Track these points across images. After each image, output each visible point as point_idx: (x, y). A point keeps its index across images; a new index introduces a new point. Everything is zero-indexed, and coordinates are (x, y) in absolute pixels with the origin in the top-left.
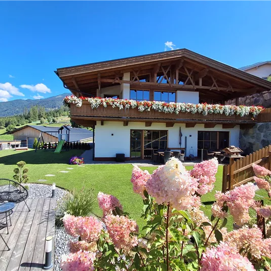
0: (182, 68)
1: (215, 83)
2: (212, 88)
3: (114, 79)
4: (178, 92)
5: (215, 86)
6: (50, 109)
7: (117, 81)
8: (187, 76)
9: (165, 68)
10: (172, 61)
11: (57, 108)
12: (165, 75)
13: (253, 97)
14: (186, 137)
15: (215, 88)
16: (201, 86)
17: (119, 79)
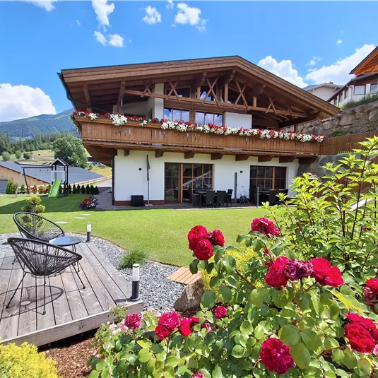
0: (233, 82)
1: (272, 104)
2: (268, 110)
3: (143, 91)
4: (227, 113)
5: (271, 108)
6: (17, 139)
7: (147, 94)
8: (239, 94)
9: (212, 80)
10: (220, 72)
11: (30, 138)
12: (211, 90)
13: (311, 126)
14: (236, 174)
15: (271, 111)
16: (255, 107)
17: (149, 91)
